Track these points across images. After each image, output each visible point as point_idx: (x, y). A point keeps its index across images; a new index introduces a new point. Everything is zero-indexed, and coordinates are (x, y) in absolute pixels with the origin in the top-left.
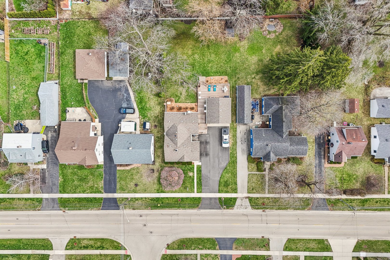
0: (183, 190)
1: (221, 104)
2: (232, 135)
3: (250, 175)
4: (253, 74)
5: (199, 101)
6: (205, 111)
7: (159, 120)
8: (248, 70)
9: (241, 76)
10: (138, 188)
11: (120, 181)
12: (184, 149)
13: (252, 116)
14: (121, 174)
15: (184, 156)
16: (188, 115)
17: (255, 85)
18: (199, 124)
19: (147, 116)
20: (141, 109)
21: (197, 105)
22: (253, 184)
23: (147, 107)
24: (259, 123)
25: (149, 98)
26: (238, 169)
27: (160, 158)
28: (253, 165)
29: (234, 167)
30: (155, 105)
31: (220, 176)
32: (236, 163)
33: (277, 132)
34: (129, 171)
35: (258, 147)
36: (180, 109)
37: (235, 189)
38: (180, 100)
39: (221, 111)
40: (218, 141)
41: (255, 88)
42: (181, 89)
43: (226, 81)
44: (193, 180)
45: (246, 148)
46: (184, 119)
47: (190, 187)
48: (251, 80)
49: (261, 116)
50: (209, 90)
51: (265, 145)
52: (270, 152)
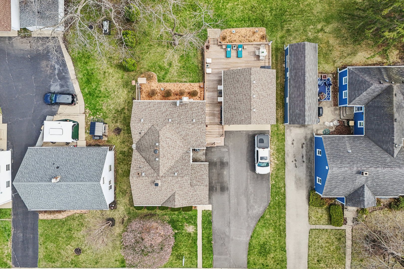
0: (174, 261)
1: (255, 82)
2: (276, 148)
3: (314, 232)
4: (320, 22)
5: (207, 77)
6: (220, 99)
7: (124, 117)
8: (309, 15)
9: (293, 27)
10: (82, 257)
11: (44, 243)
12: (174, 181)
13: (319, 108)
14: (46, 228)
15: (174, 195)
16: (183, 107)
17: (324, 45)
18: (207, 126)
19: (100, 110)
20: (88, 96)
21: (202, 86)
22: (320, 250)
23: (100, 91)
24: (332, 123)
25: (105, 72)
26: (287, 219)
27: (127, 195)
28: (320, 210)
29: (280, 215)
30: (118, 87)
31: (250, 234)
32: (285, 206)
33: (378, 143)
34: (63, 223)
35: (338, 177)
36: (167, 95)
37: (283, 261)
38: (168, 76)
39: (255, 96)
40: (246, 162)
41: (324, 51)
42: (170, 53)
43: (263, 37)
44: (195, 241)
45: (305, 176)
46: (175, 115)
47: (189, 256)
48: (315, 35)
49: (336, 110)
50: (227, 56)
51: (354, 172)
52: (363, 187)
